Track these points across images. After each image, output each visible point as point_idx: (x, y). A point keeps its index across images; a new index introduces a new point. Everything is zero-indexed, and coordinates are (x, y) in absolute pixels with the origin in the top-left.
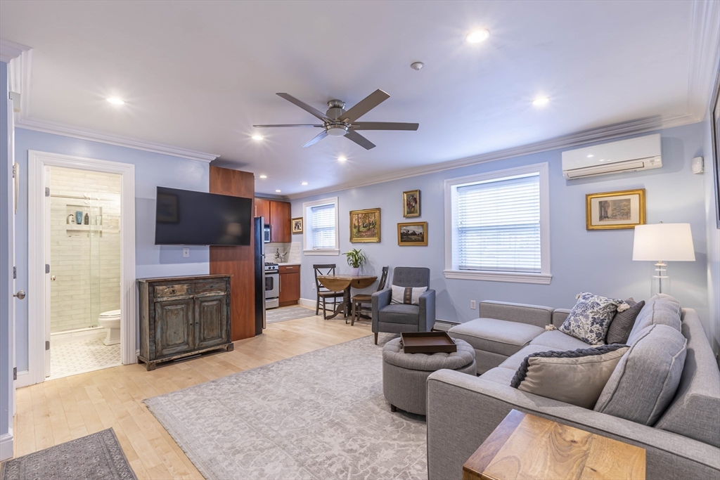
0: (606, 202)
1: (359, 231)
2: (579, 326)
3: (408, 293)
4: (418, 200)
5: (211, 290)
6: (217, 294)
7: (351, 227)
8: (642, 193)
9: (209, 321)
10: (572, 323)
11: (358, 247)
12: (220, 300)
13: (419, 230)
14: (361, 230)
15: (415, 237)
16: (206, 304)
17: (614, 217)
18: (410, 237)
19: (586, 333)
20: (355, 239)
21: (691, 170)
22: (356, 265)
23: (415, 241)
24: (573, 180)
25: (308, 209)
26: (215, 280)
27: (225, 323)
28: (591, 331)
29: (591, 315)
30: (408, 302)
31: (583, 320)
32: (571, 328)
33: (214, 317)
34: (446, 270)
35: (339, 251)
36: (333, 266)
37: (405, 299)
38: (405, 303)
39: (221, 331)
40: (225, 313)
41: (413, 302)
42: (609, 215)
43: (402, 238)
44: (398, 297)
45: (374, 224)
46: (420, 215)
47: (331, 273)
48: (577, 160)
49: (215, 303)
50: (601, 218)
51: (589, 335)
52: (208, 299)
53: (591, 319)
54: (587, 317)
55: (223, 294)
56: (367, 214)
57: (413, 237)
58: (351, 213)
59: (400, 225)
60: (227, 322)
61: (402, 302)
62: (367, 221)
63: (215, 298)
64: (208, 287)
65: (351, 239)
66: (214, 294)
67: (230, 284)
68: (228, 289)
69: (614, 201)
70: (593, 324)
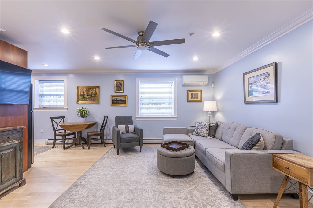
0: (193, 93)
1: (84, 98)
2: (202, 132)
3: (127, 128)
4: (123, 85)
5: (8, 141)
6: (13, 143)
7: (78, 95)
8: (201, 92)
9: (6, 166)
10: (199, 131)
11: (85, 106)
12: (15, 148)
13: (123, 99)
14: (85, 97)
15: (121, 102)
16: (4, 152)
17: (194, 98)
18: (118, 102)
19: (205, 134)
20: (80, 102)
21: (211, 87)
22: (83, 116)
23: (121, 104)
24: (184, 85)
25: (37, 81)
26: (11, 132)
27: (18, 165)
28: (206, 133)
29: (205, 128)
30: (127, 132)
31: (203, 130)
32: (199, 133)
33: (10, 162)
34: (136, 117)
35: (67, 108)
36: (63, 118)
37: (126, 131)
38: (126, 133)
39: (15, 172)
40: (19, 157)
41: (130, 132)
42: (193, 97)
43: (113, 102)
44: (123, 130)
45: (95, 95)
46: (123, 92)
47: (62, 122)
48: (187, 79)
49: (11, 150)
50: (191, 98)
51: (206, 134)
52: (6, 148)
53: (205, 130)
54: (204, 129)
55: (17, 142)
56: (89, 88)
57: (120, 102)
58: (78, 87)
59: (112, 96)
60: (20, 164)
61: (125, 132)
62: (90, 93)
63: (11, 146)
64: (5, 138)
65: (77, 102)
66: (10, 144)
67: (22, 134)
68: (22, 138)
69: (195, 93)
70: (206, 131)
